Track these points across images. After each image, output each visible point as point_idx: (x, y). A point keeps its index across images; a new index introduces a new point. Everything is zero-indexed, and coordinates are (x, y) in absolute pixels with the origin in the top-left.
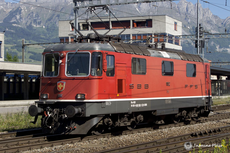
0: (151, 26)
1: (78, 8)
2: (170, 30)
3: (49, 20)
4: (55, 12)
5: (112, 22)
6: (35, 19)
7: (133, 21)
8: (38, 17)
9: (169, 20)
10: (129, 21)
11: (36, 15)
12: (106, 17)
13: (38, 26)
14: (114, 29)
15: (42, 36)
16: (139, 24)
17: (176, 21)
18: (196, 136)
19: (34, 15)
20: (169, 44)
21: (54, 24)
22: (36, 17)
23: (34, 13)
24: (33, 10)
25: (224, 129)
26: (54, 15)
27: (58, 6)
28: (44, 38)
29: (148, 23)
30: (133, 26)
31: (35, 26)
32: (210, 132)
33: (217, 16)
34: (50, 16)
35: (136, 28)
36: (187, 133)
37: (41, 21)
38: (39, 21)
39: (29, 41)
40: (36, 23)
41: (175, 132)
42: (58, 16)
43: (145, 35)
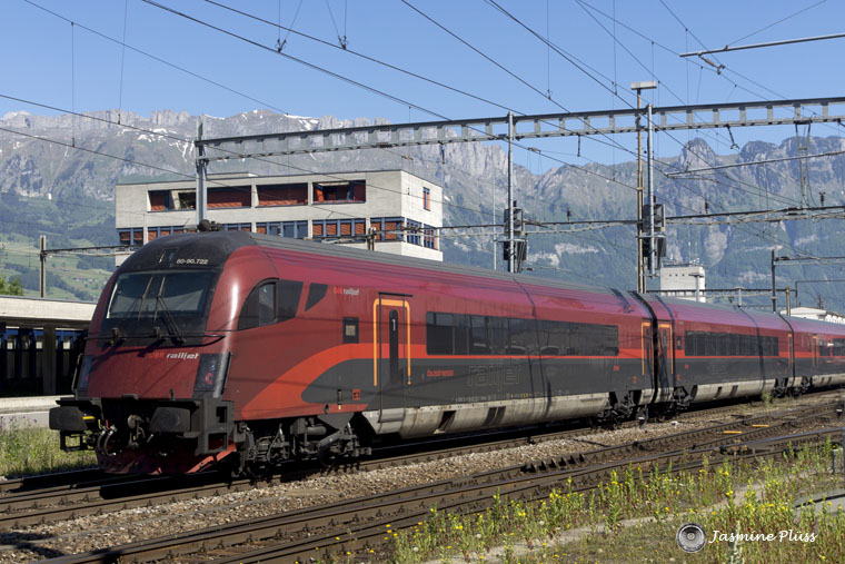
0: (363, 199)
1: (207, 161)
2: (411, 210)
3: (65, 176)
4: (81, 156)
5: (259, 187)
6: (24, 173)
7: (315, 185)
8: (34, 168)
9: (410, 183)
10: (305, 186)
11: (27, 163)
12: (241, 175)
13: (33, 194)
14: (265, 206)
15: (44, 222)
16: (331, 193)
17: (427, 185)
18: (532, 470)
19: (23, 163)
20: (410, 245)
21: (76, 190)
22: (27, 169)
23: (22, 158)
24: (19, 149)
25: (591, 457)
26: (76, 163)
27: (89, 138)
28: (49, 226)
29: (355, 191)
30: (315, 198)
31: (24, 194)
32: (562, 463)
33: (521, 167)
34: (67, 167)
35: (322, 204)
36: (507, 465)
37: (41, 181)
38: (37, 179)
39: (7, 236)
40: (29, 185)
41: (479, 462)
42: (90, 166)
43: (347, 222)
